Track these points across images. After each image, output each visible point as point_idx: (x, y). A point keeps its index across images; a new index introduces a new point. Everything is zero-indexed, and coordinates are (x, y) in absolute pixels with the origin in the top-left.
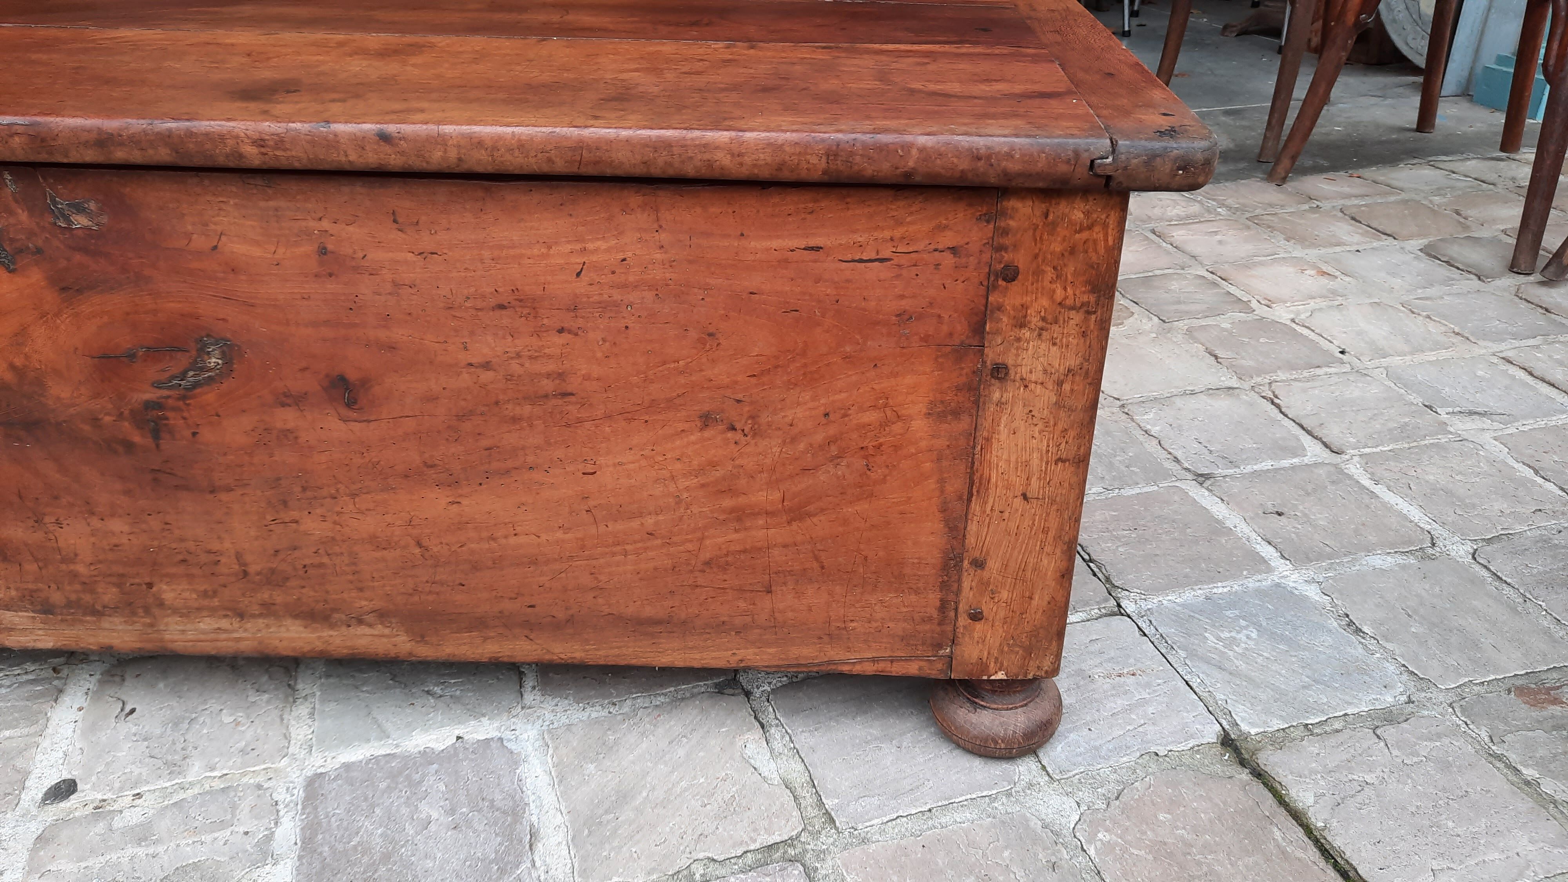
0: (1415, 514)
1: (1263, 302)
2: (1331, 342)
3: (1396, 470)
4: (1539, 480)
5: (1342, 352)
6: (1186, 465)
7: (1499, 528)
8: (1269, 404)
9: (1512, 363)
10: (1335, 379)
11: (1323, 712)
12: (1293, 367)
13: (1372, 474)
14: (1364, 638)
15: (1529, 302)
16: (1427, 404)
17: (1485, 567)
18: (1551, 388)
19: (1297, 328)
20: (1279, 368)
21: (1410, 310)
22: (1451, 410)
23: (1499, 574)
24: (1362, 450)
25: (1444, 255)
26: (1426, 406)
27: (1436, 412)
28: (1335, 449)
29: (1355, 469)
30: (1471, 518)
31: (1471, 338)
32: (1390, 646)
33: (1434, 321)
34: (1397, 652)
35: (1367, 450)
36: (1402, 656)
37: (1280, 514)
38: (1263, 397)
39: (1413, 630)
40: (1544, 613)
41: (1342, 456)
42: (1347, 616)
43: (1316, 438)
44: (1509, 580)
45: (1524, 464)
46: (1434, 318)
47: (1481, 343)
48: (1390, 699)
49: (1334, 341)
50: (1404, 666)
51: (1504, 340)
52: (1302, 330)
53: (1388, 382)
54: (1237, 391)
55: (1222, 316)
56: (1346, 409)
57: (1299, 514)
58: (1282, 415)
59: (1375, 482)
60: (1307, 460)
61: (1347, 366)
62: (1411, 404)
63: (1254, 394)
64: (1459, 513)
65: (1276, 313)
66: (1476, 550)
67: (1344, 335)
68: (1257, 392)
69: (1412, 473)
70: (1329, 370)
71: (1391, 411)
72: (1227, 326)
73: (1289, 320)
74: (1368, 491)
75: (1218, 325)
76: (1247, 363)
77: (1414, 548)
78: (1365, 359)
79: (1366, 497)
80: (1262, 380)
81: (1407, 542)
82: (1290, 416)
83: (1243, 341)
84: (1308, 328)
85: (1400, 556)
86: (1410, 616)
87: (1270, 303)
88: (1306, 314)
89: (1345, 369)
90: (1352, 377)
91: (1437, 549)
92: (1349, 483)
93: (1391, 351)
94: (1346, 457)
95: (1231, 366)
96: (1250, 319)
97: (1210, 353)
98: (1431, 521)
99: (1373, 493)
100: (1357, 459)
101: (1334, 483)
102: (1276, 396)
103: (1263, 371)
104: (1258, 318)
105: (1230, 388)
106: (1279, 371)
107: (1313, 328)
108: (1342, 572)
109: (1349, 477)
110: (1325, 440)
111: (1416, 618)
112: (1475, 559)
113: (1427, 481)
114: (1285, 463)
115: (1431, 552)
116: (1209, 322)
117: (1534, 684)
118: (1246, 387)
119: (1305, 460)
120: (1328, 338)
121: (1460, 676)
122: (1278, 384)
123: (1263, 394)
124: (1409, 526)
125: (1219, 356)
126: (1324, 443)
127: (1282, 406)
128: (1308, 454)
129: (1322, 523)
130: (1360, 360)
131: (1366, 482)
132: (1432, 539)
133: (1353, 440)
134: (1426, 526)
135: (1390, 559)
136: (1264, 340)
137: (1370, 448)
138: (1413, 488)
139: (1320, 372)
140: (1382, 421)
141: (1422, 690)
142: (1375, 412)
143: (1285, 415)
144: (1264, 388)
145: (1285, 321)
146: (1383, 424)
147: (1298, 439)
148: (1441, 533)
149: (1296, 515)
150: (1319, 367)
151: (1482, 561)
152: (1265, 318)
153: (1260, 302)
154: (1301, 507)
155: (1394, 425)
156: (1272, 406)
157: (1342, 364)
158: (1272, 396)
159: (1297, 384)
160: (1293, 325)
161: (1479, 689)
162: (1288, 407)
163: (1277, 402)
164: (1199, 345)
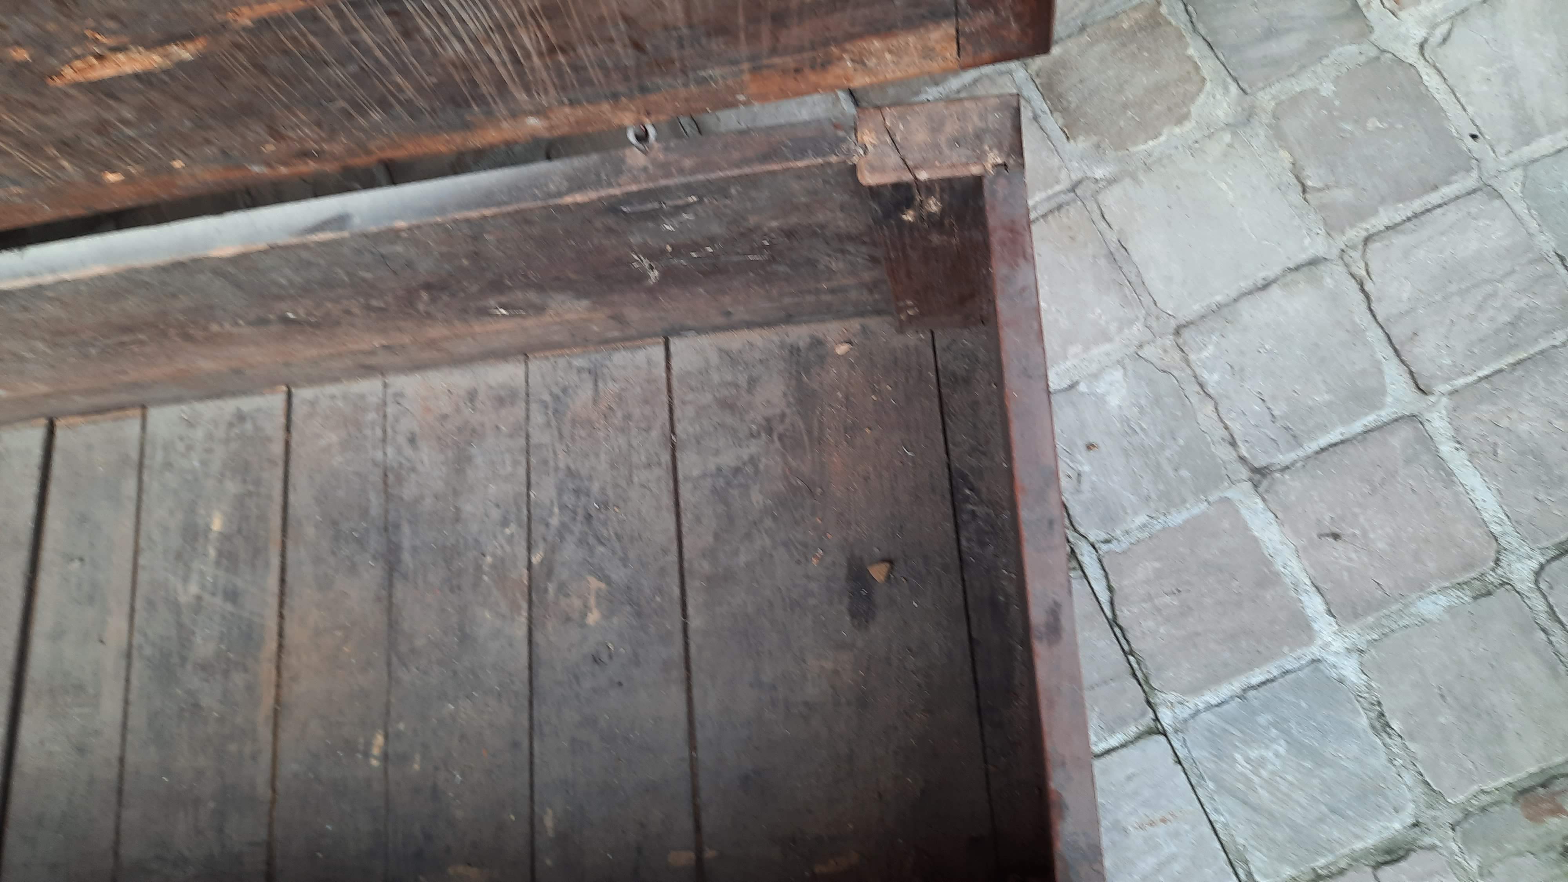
0: (1490, 507)
1: (1387, 4)
2: (1464, 109)
5: (1474, 137)
6: (1244, 452)
8: (1356, 287)
10: (1452, 214)
11: (1331, 851)
12: (1402, 196)
13: (1457, 430)
14: (1390, 738)
16: (1559, 252)
17: (1545, 597)
19: (1425, 71)
20: (1383, 201)
23: (1556, 609)
24: (1455, 382)
26: (1558, 255)
28: (1422, 387)
29: (1438, 423)
32: (1412, 746)
34: (1418, 754)
35: (1461, 382)
36: (1423, 762)
37: (1336, 536)
38: (1353, 276)
39: (1442, 720)
41: (1429, 397)
42: (1379, 703)
43: (1403, 362)
44: (1563, 620)
48: (1397, 826)
49: (1470, 109)
50: (1420, 774)
52: (1431, 80)
53: (1521, 208)
54: (1322, 267)
55: (1326, 61)
56: (1453, 288)
57: (1357, 532)
58: (1370, 316)
59: (1457, 446)
60: (1385, 414)
61: (1475, 174)
62: (1542, 259)
63: (1341, 269)
64: (1541, 497)
65: (1403, 30)
66: (1542, 567)
67: (1485, 88)
68: (1347, 265)
69: (1505, 423)
70: (1447, 191)
71: (1509, 285)
72: (1327, 89)
73: (1417, 49)
74: (1444, 470)
75: (1315, 91)
76: (1344, 195)
77: (1473, 575)
78: (1501, 149)
79: (1439, 485)
80: (1355, 234)
81: (1468, 566)
82: (1379, 319)
83: (1344, 131)
84: (1439, 72)
85: (1455, 593)
86: (1442, 696)
87: (1395, 9)
88: (1443, 29)
89: (1470, 181)
90: (1475, 204)
91: (1500, 571)
92: (1425, 458)
93: (1540, 122)
94: (1432, 398)
95: (1321, 208)
96: (1362, 59)
97: (1298, 178)
98: (1505, 518)
99: (1450, 474)
100: (1445, 400)
101: (1408, 462)
102: (1368, 274)
103: (1359, 214)
104: (1373, 53)
105: (1314, 262)
106: (1381, 209)
107: (1445, 75)
108: (1387, 630)
109: (1427, 441)
110: (1413, 369)
111: (1449, 699)
112: (1536, 582)
113: (1519, 437)
114: (1358, 426)
115: (1491, 578)
116: (1305, 82)
117: (1543, 786)
118: (1335, 252)
119: (1383, 413)
120: (1463, 101)
121: (1473, 782)
122: (1375, 246)
123: (1354, 270)
124: (1477, 532)
125: (1309, 183)
126: (1411, 373)
127: (1372, 298)
128: (1389, 400)
129: (1381, 545)
130: (1494, 152)
131: (1446, 448)
132: (1498, 552)
133: (1447, 361)
134: (1496, 529)
135: (1443, 600)
136: (1373, 123)
137: (1465, 374)
138: (1500, 451)
139: (1434, 198)
140: (1491, 312)
141: (1430, 807)
142: (1489, 288)
143: (1374, 316)
144: (1356, 254)
145: (1411, 55)
146: (1491, 320)
147: (1381, 372)
148: (1511, 540)
149: (1354, 535)
150: (1436, 188)
151: (1543, 586)
152: (1384, 51)
153: (1384, 7)
154: (1362, 519)
155: (1505, 318)
156: (1361, 296)
157: (1469, 170)
158: (1364, 273)
159: (1399, 240)
160: (1421, 65)
161: (1486, 799)
162: (1379, 300)
163: (1369, 287)
164: (1284, 154)
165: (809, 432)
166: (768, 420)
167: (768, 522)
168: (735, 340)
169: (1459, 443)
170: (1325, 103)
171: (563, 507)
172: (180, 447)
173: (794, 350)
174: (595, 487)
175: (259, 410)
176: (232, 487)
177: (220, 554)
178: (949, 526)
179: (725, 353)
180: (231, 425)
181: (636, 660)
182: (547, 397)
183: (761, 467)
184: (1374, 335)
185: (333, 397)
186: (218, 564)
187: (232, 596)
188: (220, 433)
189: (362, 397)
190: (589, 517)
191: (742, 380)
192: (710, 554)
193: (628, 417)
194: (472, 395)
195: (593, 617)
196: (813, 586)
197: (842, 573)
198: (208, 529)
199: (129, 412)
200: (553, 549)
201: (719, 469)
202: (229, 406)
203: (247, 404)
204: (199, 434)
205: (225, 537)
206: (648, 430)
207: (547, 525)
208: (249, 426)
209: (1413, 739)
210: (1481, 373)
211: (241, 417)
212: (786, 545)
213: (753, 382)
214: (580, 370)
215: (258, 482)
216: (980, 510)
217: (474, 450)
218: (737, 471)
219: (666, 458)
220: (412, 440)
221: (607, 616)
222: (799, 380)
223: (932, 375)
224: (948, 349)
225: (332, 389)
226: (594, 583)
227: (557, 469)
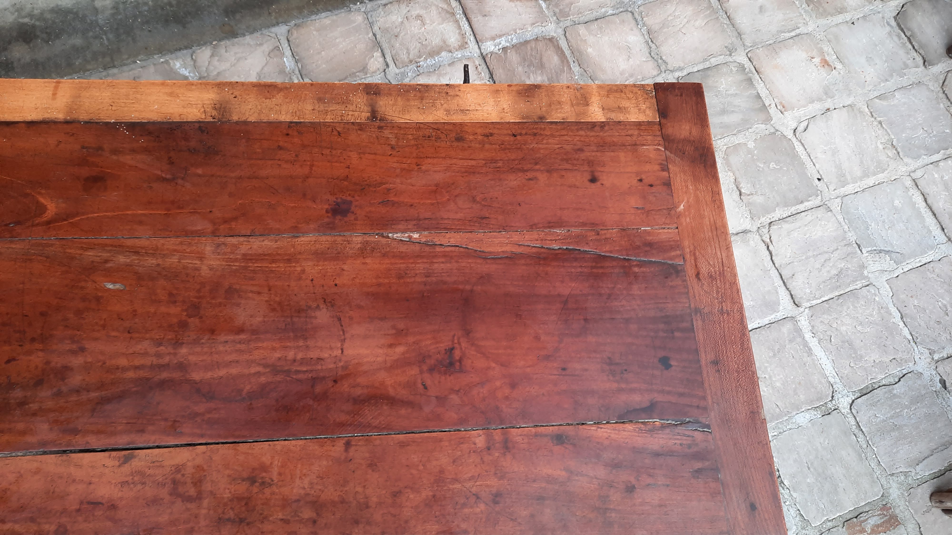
0: (829, 369)
1: (779, 108)
2: (814, 165)
3: (826, 322)
4: (901, 324)
5: (819, 179)
7: (869, 378)
8: (765, 248)
9: (918, 187)
10: (809, 216)
12: (787, 205)
13: (813, 327)
14: (783, 489)
15: (948, 98)
16: (858, 243)
17: (855, 417)
18: (932, 217)
19: (796, 144)
20: (778, 205)
21: (871, 113)
22: (870, 249)
23: (860, 424)
24: (812, 302)
25: (909, 30)
26: (857, 244)
27: (861, 251)
28: (797, 303)
29: (804, 323)
30: (857, 369)
31: (901, 154)
32: (795, 495)
33: (883, 128)
34: (798, 500)
35: (814, 302)
36: (800, 503)
38: (763, 241)
39: (808, 480)
40: (874, 456)
41: (800, 308)
42: (778, 471)
43: (788, 289)
44: (864, 430)
45: (897, 309)
46: (884, 126)
47: (906, 160)
49: (817, 165)
50: (799, 510)
51: (918, 157)
52: (799, 148)
53: (840, 217)
54: (749, 235)
55: (750, 130)
56: (810, 254)
57: (767, 377)
58: (771, 263)
59: (813, 335)
60: (779, 315)
61: (819, 198)
62: (849, 245)
63: (758, 237)
64: (852, 365)
65: (786, 121)
66: (853, 401)
67: (824, 156)
68: (761, 236)
69: (835, 325)
70: (807, 205)
71: (836, 254)
72: (751, 145)
73: (792, 131)
74: (808, 347)
75: (745, 144)
76: (759, 199)
77: (822, 403)
78: (832, 188)
79: (805, 355)
80: (765, 220)
81: (819, 399)
82: (776, 266)
83: (760, 167)
84: (803, 144)
85: (813, 412)
86: (809, 468)
87: (783, 110)
88: (805, 124)
89: (817, 201)
90: (820, 213)
91: (834, 402)
92: (799, 340)
93: (849, 177)
94: (801, 309)
95: (748, 204)
96: (767, 132)
97: (737, 188)
98: (835, 375)
99: (810, 349)
100: (807, 310)
101: (791, 341)
102: (771, 242)
103: (767, 210)
104: (773, 130)
105: (745, 232)
106: (777, 209)
107: (806, 147)
108: (782, 431)
109: (798, 331)
110: (792, 293)
111: (812, 469)
112: (851, 409)
113: (841, 333)
114: (766, 321)
115: (830, 405)
116: (739, 139)
117: (856, 517)
118: (755, 229)
119: (778, 314)
120: (814, 161)
121: (824, 515)
122: (773, 227)
123: (764, 238)
124: (823, 381)
125: (743, 191)
126: (792, 295)
127: (773, 254)
128: (781, 308)
129: (778, 384)
130: (828, 188)
131: (808, 336)
132: (833, 392)
133: (808, 291)
134: (832, 380)
135: (808, 416)
136: (772, 165)
137: (817, 299)
138: (833, 340)
139: (801, 207)
140: (828, 268)
141: (803, 528)
142: (826, 256)
143: (774, 264)
144: (765, 230)
145: (790, 135)
146: (829, 272)
147: (777, 293)
148: (838, 386)
149: (765, 377)
150: (802, 202)
151: (854, 411)
152: (777, 130)
153: (777, 108)
154: (769, 369)
155: (834, 272)
156: (768, 252)
157: (817, 196)
158: (769, 240)
159: (786, 226)
160: (794, 140)
161: (830, 524)
162: (776, 255)
163: (771, 248)
164: (730, 174)
169: (813, 333)
170: (750, 151)
184: (774, 273)
209: (795, 491)
210: (824, 299)
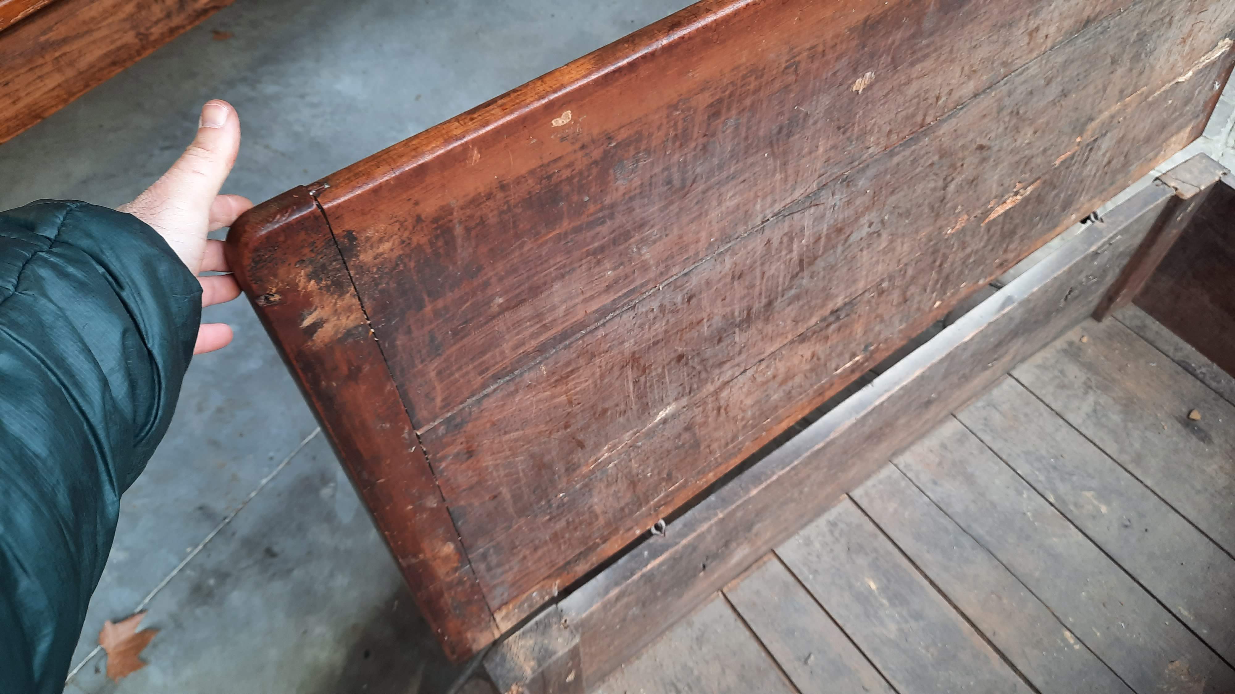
165: (1105, 378)
166: (1085, 383)
167: (1130, 425)
168: (1038, 358)
171: (1039, 470)
172: (814, 558)
173: (1065, 351)
174: (1043, 452)
175: (840, 514)
176: (862, 561)
177: (890, 600)
178: (1199, 383)
179: (1039, 367)
180: (832, 532)
181: (1142, 516)
182: (981, 427)
183: (1102, 403)
185: (874, 486)
186: (892, 604)
187: (917, 616)
188: (829, 539)
189: (889, 477)
190: (1055, 468)
191: (1056, 373)
192: (1122, 451)
193: (1026, 415)
194: (944, 446)
195: (1104, 509)
196: (1175, 439)
197: (1179, 426)
198: (871, 591)
199: (765, 559)
200: (1054, 491)
201: (1087, 414)
202: (822, 522)
203: (832, 514)
204: (817, 545)
205: (884, 590)
206: (1041, 415)
207: (1040, 482)
208: (842, 526)
211: (833, 525)
212: (1146, 429)
213: (1062, 372)
214: (984, 408)
215: (875, 550)
216: (1204, 370)
217: (970, 470)
218: (1095, 411)
219: (1061, 422)
220: (935, 483)
221: (1108, 504)
222: (1079, 361)
223: (1129, 331)
224: (1124, 318)
225: (870, 483)
226: (1089, 494)
227: (1019, 455)
